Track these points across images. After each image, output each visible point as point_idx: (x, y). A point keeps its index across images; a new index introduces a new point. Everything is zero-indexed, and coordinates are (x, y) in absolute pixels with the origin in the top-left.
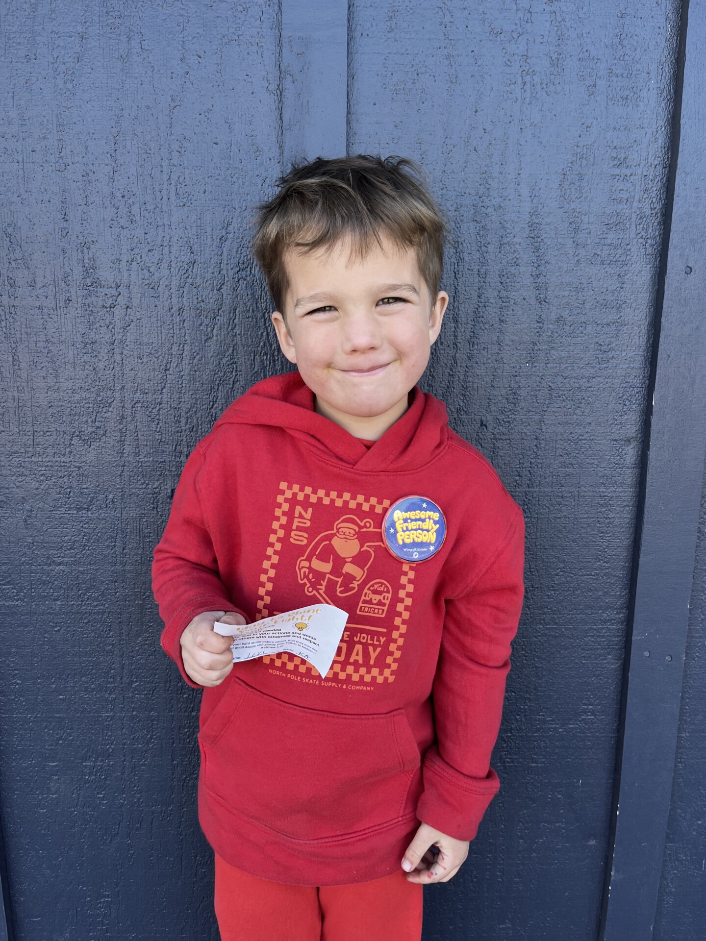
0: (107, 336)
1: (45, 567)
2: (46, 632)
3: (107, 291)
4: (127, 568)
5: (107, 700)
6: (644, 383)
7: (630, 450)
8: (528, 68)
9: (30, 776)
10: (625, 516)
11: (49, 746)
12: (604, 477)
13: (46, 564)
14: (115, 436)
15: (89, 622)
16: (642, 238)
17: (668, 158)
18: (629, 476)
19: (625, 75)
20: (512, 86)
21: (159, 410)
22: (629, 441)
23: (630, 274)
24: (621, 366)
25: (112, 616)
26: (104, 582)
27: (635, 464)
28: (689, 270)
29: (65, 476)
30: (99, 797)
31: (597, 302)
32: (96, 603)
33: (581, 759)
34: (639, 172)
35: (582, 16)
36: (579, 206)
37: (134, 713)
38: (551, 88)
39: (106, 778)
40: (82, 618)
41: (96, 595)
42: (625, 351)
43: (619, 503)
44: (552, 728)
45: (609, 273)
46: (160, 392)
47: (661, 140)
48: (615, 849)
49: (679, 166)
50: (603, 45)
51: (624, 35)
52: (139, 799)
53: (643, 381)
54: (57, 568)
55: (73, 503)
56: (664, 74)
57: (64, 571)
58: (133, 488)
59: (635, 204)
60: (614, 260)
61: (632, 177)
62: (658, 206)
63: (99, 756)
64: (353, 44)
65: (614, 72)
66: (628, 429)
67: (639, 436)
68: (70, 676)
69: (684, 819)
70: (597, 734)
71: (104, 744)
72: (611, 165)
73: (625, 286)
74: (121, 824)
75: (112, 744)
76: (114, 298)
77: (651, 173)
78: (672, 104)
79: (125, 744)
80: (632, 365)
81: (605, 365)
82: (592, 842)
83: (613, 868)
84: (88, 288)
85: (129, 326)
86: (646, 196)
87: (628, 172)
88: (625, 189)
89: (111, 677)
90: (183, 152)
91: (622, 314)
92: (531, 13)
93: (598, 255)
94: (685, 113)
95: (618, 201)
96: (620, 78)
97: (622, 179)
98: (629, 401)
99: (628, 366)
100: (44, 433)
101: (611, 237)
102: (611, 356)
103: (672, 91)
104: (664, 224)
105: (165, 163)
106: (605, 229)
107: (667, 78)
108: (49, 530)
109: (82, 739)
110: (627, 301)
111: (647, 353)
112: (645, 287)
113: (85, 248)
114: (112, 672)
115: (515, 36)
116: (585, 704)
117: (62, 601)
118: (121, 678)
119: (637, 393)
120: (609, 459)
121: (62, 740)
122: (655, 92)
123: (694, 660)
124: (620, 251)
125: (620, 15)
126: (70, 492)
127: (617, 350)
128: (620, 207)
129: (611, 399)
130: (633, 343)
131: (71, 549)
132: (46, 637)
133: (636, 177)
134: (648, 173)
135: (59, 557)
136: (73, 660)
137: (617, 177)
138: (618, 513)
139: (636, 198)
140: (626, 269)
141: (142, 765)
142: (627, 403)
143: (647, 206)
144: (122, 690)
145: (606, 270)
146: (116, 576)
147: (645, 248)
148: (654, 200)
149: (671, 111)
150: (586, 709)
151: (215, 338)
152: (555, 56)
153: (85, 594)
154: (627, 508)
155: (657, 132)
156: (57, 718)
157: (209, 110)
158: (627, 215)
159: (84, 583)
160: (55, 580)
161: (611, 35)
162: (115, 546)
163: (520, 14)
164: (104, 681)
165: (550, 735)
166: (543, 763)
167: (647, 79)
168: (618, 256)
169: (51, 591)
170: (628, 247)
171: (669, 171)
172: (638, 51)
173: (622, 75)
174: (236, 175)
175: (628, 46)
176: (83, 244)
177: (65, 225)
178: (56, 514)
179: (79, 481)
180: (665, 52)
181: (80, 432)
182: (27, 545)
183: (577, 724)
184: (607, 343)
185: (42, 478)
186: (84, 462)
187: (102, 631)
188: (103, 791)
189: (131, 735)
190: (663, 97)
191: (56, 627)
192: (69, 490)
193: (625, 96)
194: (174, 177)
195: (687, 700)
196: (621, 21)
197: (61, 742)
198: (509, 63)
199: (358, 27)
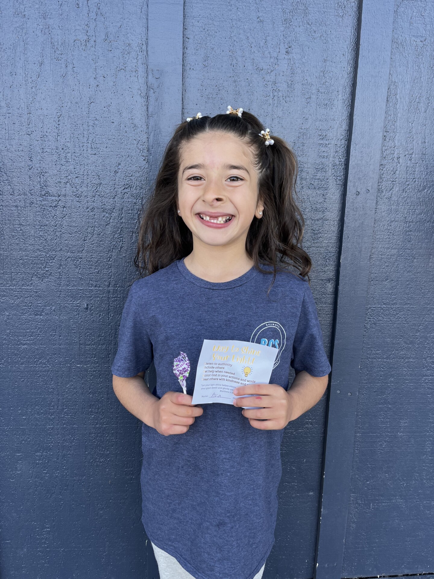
0: (53, 223)
1: (16, 346)
2: (16, 382)
3: (53, 198)
4: (62, 347)
5: (49, 419)
6: (337, 250)
7: (329, 285)
8: (276, 88)
9: (6, 461)
10: (327, 319)
11: (17, 444)
12: (316, 299)
13: (17, 345)
14: (56, 276)
15: (40, 376)
16: (334, 176)
17: (347, 136)
18: (329, 299)
19: (326, 93)
20: (268, 98)
21: (80, 262)
22: (329, 280)
23: (329, 194)
24: (324, 242)
25: (53, 372)
26: (49, 354)
27: (332, 292)
28: (358, 193)
29: (28, 297)
30: (44, 472)
31: (312, 208)
32: (44, 366)
33: (305, 448)
34: (333, 142)
35: (304, 61)
36: (303, 159)
37: (65, 426)
38: (288, 99)
39: (48, 462)
40: (36, 374)
41: (44, 361)
42: (326, 234)
43: (324, 313)
44: (290, 432)
45: (318, 193)
46: (81, 252)
47: (345, 126)
48: (323, 496)
49: (352, 140)
50: (315, 76)
51: (326, 71)
52: (66, 474)
53: (336, 249)
54: (23, 347)
55: (32, 311)
56: (346, 92)
57: (27, 348)
58: (65, 303)
59: (331, 159)
60: (321, 187)
61: (329, 145)
62: (343, 160)
63: (44, 450)
64: (185, 73)
65: (320, 91)
66: (328, 274)
67: (334, 278)
68: (29, 406)
69: (360, 480)
70: (314, 435)
71: (48, 443)
72: (318, 139)
73: (326, 200)
74: (56, 487)
75: (52, 443)
76: (57, 202)
77: (339, 143)
78: (350, 108)
79: (59, 443)
80: (330, 241)
81: (316, 241)
82: (311, 493)
83: (322, 507)
84: (42, 196)
85: (65, 217)
86: (336, 155)
87: (327, 143)
88: (326, 151)
89: (52, 406)
90: (95, 127)
91: (325, 215)
92: (278, 59)
93: (313, 184)
94: (355, 113)
95: (322, 157)
96: (323, 94)
97: (324, 146)
98: (329, 260)
99: (328, 241)
100: (17, 273)
101: (319, 175)
102: (319, 236)
103: (350, 101)
104: (345, 169)
105: (85, 133)
106: (316, 171)
107: (347, 94)
108: (19, 326)
109: (35, 441)
110: (328, 208)
111: (338, 235)
112: (337, 201)
113: (41, 176)
114: (53, 403)
115: (269, 72)
116: (308, 419)
117: (26, 365)
118: (58, 407)
119: (333, 255)
120: (319, 290)
121: (24, 441)
122: (341, 101)
123: (363, 395)
124: (323, 182)
125: (324, 61)
126: (31, 305)
127: (323, 233)
128: (324, 160)
129: (320, 258)
130: (330, 230)
131: (31, 336)
132: (16, 385)
133: (331, 145)
134: (337, 143)
135: (24, 340)
136: (31, 397)
137: (322, 145)
138: (324, 318)
139: (332, 156)
140: (327, 191)
141: (69, 454)
142: (328, 261)
143: (337, 160)
144: (58, 413)
145: (317, 192)
146: (56, 351)
147: (336, 181)
148: (341, 157)
149: (349, 111)
150: (308, 422)
151: (111, 224)
152: (290, 83)
153: (38, 361)
154: (328, 316)
155: (342, 122)
156: (22, 429)
157: (109, 106)
158: (326, 164)
159: (38, 355)
160: (21, 353)
161: (319, 71)
162: (55, 335)
163: (272, 60)
164: (48, 408)
165: (289, 436)
166: (285, 450)
167: (337, 95)
168: (322, 185)
169: (20, 359)
170: (328, 181)
171: (348, 143)
172: (333, 80)
173: (324, 93)
174: (124, 139)
175: (328, 77)
176: (40, 173)
177: (30, 163)
178: (23, 317)
179: (36, 299)
180: (347, 80)
181: (37, 273)
182: (6, 334)
183: (303, 430)
184: (317, 229)
185: (15, 298)
186: (39, 289)
187: (47, 381)
188: (46, 469)
189: (62, 438)
190: (345, 104)
191: (22, 379)
192: (30, 304)
193: (325, 104)
194: (90, 139)
195: (360, 416)
196: (324, 64)
197: (23, 442)
198: (266, 85)
199: (188, 65)
